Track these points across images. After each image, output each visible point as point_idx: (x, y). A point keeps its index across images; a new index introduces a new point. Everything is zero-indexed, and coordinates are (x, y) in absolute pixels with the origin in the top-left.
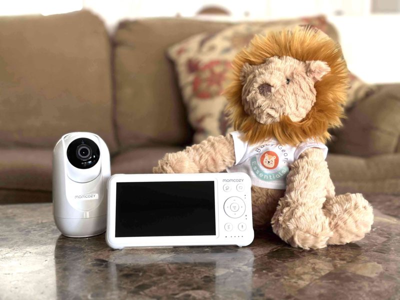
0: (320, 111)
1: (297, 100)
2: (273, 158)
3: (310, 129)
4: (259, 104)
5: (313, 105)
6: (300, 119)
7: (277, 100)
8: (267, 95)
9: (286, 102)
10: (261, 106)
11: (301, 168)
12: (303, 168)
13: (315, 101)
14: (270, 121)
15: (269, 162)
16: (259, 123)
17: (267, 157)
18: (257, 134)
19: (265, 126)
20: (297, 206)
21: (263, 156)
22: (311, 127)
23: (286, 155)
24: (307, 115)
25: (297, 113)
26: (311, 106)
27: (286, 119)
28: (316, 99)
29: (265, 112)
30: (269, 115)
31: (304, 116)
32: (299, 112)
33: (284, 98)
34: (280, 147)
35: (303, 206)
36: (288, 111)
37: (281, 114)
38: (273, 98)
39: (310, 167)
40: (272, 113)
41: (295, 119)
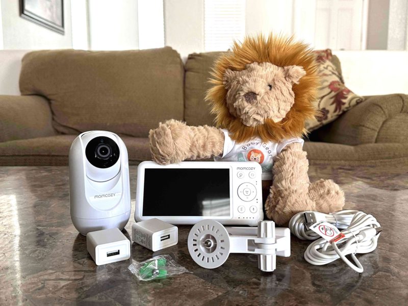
0: (300, 111)
1: (279, 104)
2: (259, 156)
3: (290, 127)
5: (292, 106)
6: (280, 120)
7: (262, 107)
8: (253, 103)
9: (271, 108)
10: (247, 113)
11: (286, 158)
12: (288, 158)
13: (293, 102)
14: (255, 124)
15: (255, 159)
16: (246, 126)
17: (253, 155)
18: (244, 135)
19: (251, 129)
20: (289, 193)
21: (250, 154)
23: (270, 152)
24: (287, 115)
25: (279, 115)
26: (290, 108)
27: (270, 121)
28: (295, 101)
29: (251, 118)
30: (255, 120)
31: (284, 117)
32: (281, 114)
33: (268, 104)
34: (264, 145)
35: (294, 192)
36: (272, 114)
37: (266, 118)
38: (259, 105)
39: (294, 158)
40: (258, 117)
41: (276, 120)
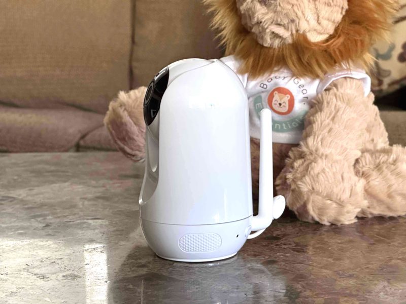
0: (356, 22)
1: (317, 9)
2: (286, 99)
3: (340, 51)
4: (258, 19)
5: (344, 13)
6: (325, 37)
7: (284, 12)
8: (270, 5)
9: (300, 14)
10: (261, 22)
11: (325, 103)
12: (328, 103)
13: (346, 7)
14: (277, 43)
15: (280, 104)
16: (262, 46)
17: (277, 96)
18: (261, 63)
19: (271, 51)
20: (315, 158)
21: (271, 96)
22: (342, 48)
23: (304, 92)
24: (336, 30)
25: (319, 28)
26: (341, 16)
27: (301, 39)
28: (348, 5)
29: (268, 31)
30: (275, 35)
31: (331, 32)
32: (322, 27)
33: (295, 8)
34: (296, 80)
35: (324, 158)
36: (304, 26)
37: (294, 32)
38: (279, 8)
39: (339, 103)
40: (280, 31)
41: (315, 38)
